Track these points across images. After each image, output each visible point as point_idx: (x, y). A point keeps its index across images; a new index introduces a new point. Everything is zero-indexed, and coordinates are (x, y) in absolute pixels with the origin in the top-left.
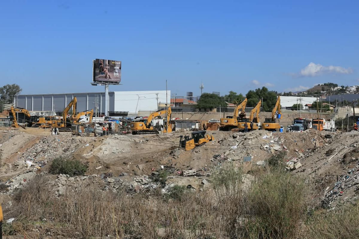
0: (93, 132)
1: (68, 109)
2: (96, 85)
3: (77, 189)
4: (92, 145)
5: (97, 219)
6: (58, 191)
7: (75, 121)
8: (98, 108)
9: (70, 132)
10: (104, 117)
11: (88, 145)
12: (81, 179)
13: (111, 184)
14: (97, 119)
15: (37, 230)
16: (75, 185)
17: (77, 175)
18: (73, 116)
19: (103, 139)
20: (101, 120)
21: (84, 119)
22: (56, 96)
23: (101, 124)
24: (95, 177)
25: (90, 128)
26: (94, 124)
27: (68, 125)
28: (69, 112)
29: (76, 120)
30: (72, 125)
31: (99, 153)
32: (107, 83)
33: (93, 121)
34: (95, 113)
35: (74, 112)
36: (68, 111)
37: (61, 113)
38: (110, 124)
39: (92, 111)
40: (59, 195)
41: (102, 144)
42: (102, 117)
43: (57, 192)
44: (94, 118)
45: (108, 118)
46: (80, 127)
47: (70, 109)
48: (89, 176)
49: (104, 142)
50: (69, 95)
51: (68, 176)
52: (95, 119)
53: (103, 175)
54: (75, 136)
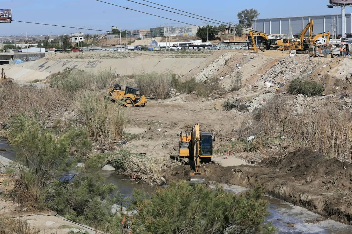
0: (330, 54)
1: (305, 31)
2: (332, 7)
3: (314, 109)
4: (329, 66)
5: (334, 137)
6: (296, 110)
7: (312, 43)
8: (335, 30)
9: (308, 54)
10: (341, 39)
11: (325, 66)
12: (318, 99)
13: (348, 104)
14: (333, 41)
15: (276, 147)
16: (313, 105)
17: (315, 95)
18: (310, 38)
19: (340, 59)
20: (337, 41)
21: (321, 41)
22: (293, 19)
23: (338, 46)
24: (333, 97)
25: (326, 49)
26: (330, 46)
27: (305, 48)
28: (306, 34)
29: (313, 42)
30: (309, 47)
31: (336, 74)
32: (343, 5)
33: (330, 43)
34: (332, 35)
35: (311, 34)
36: (305, 34)
37: (299, 35)
38: (347, 45)
39: (329, 32)
40: (297, 115)
41: (339, 65)
42: (339, 38)
43: (295, 112)
44: (330, 39)
45: (345, 39)
46: (317, 48)
47: (307, 31)
48: (326, 96)
49: (341, 63)
50: (306, 18)
51: (306, 96)
52: (331, 41)
53: (340, 96)
54: (312, 57)
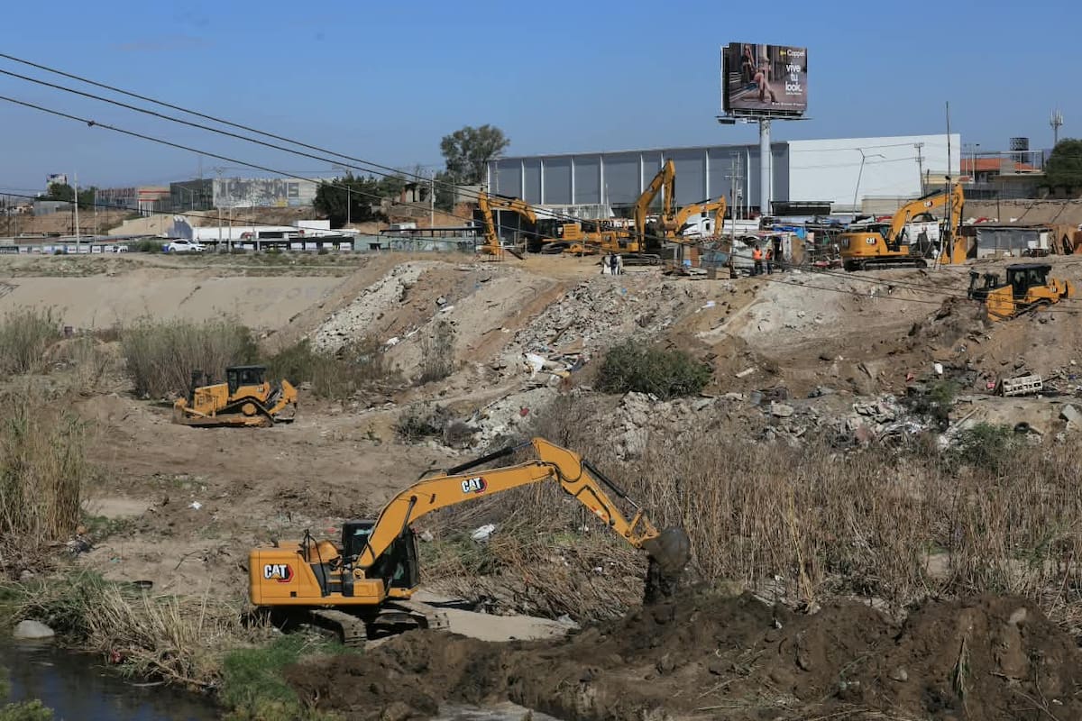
0: (725, 266)
1: (649, 198)
2: (733, 122)
3: (679, 438)
4: (724, 304)
5: (743, 527)
6: (624, 443)
7: (671, 234)
8: (740, 192)
9: (658, 268)
10: (758, 220)
11: (711, 304)
12: (691, 409)
13: (782, 421)
14: (738, 227)
15: (563, 559)
16: (675, 426)
17: (680, 395)
18: (665, 217)
19: (758, 284)
20: (748, 227)
21: (698, 226)
22: (611, 159)
23: (749, 241)
24: (735, 399)
25: (716, 254)
26: (727, 241)
27: (652, 246)
28: (652, 205)
29: (674, 230)
30: (663, 245)
31: (746, 329)
32: (764, 116)
33: (724, 233)
34: (730, 208)
35: (669, 206)
36: (648, 204)
37: (630, 208)
38: (777, 240)
39: (722, 200)
40: (628, 457)
41: (755, 301)
42: (752, 218)
43: (619, 448)
44: (726, 221)
45: (771, 221)
46: (687, 249)
47: (654, 195)
48: (716, 398)
49: (760, 294)
50: (652, 156)
51: (654, 398)
52: (730, 227)
53: (759, 395)
54: (671, 277)
